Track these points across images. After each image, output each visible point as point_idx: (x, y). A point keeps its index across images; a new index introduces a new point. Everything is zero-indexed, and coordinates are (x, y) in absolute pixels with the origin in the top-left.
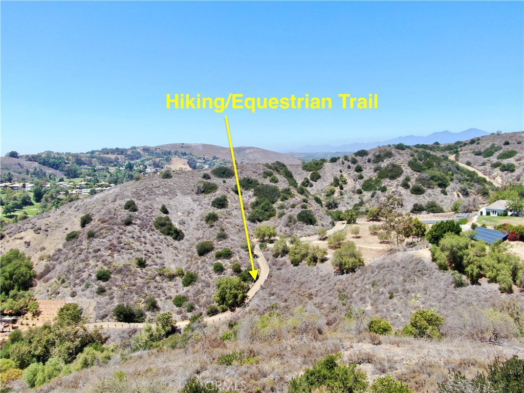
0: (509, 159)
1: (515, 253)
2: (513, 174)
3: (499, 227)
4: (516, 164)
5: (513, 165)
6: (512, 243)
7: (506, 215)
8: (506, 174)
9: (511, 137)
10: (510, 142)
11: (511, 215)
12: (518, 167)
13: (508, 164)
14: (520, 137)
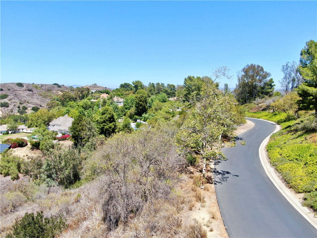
0: (5, 100)
1: (17, 155)
2: (8, 108)
3: (5, 142)
4: (9, 102)
5: (7, 103)
6: (14, 149)
7: (8, 133)
8: (4, 109)
9: (3, 86)
10: (3, 89)
11: (11, 133)
12: (11, 104)
13: (4, 103)
14: (9, 86)
